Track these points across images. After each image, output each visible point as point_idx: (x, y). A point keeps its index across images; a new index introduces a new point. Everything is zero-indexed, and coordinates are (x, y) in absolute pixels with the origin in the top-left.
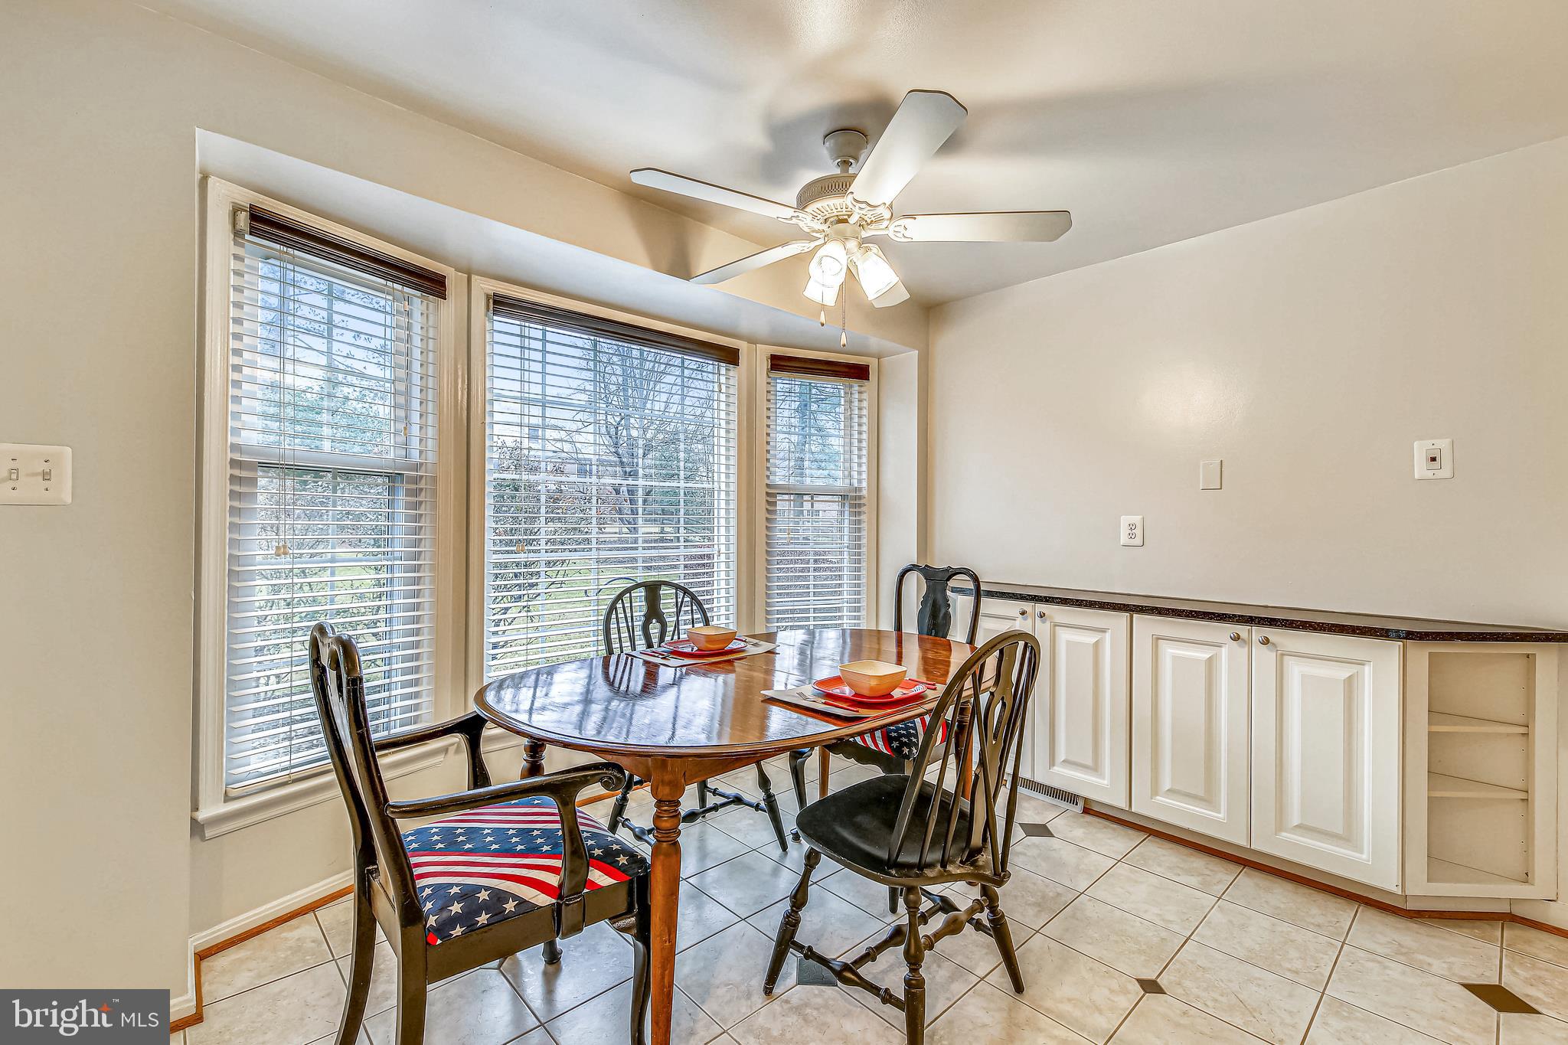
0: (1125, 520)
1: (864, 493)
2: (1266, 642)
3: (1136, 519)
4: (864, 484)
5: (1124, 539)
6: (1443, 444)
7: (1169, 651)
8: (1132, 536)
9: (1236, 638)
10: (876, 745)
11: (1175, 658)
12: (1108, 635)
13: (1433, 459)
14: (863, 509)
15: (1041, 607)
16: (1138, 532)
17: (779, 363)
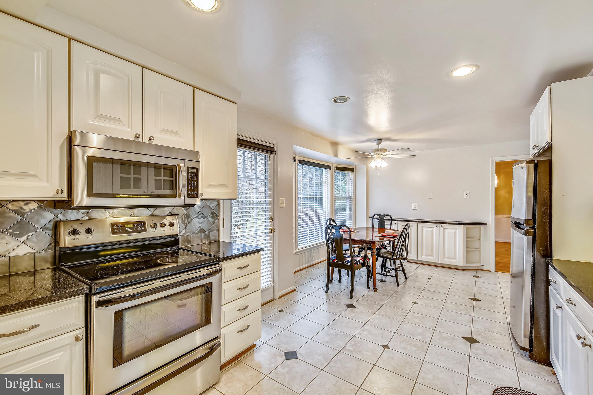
0: (413, 204)
1: (352, 197)
2: (442, 226)
3: (415, 204)
4: (352, 196)
5: (413, 208)
6: (468, 192)
7: (425, 229)
8: (415, 208)
9: (437, 226)
10: (380, 247)
11: (426, 231)
12: (413, 227)
13: (467, 195)
14: (352, 201)
15: (399, 222)
16: (416, 207)
17: (338, 169)
